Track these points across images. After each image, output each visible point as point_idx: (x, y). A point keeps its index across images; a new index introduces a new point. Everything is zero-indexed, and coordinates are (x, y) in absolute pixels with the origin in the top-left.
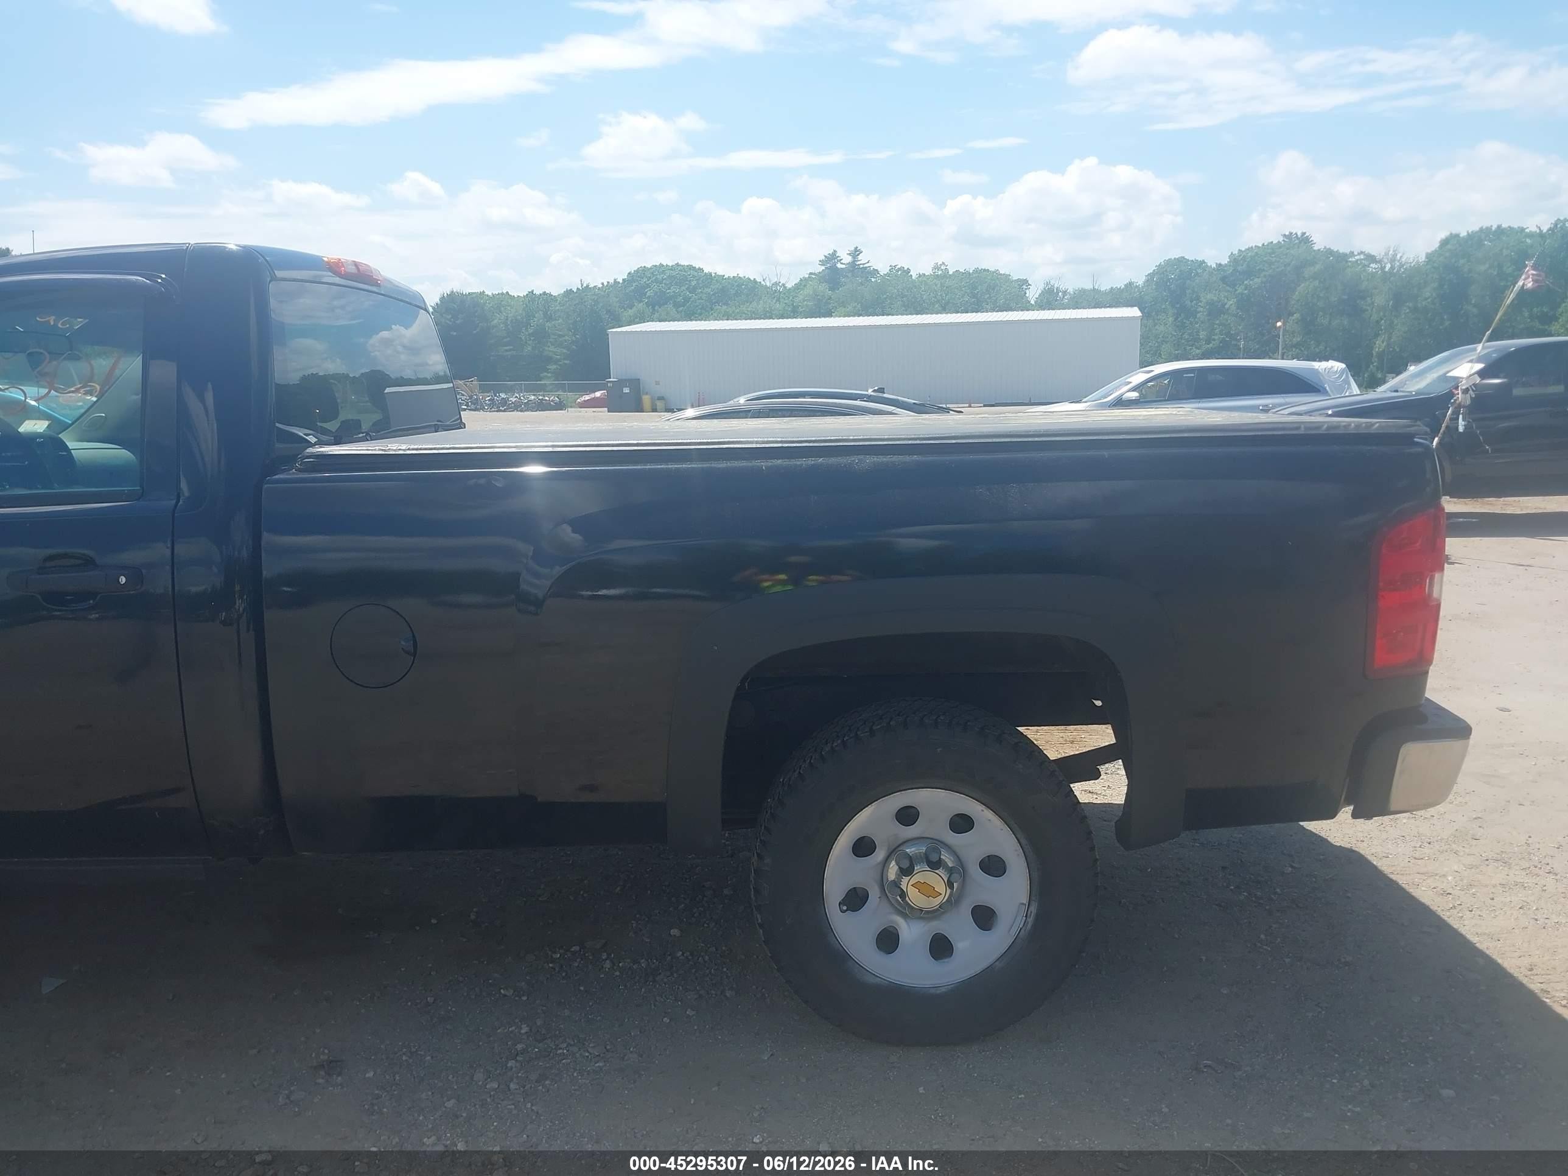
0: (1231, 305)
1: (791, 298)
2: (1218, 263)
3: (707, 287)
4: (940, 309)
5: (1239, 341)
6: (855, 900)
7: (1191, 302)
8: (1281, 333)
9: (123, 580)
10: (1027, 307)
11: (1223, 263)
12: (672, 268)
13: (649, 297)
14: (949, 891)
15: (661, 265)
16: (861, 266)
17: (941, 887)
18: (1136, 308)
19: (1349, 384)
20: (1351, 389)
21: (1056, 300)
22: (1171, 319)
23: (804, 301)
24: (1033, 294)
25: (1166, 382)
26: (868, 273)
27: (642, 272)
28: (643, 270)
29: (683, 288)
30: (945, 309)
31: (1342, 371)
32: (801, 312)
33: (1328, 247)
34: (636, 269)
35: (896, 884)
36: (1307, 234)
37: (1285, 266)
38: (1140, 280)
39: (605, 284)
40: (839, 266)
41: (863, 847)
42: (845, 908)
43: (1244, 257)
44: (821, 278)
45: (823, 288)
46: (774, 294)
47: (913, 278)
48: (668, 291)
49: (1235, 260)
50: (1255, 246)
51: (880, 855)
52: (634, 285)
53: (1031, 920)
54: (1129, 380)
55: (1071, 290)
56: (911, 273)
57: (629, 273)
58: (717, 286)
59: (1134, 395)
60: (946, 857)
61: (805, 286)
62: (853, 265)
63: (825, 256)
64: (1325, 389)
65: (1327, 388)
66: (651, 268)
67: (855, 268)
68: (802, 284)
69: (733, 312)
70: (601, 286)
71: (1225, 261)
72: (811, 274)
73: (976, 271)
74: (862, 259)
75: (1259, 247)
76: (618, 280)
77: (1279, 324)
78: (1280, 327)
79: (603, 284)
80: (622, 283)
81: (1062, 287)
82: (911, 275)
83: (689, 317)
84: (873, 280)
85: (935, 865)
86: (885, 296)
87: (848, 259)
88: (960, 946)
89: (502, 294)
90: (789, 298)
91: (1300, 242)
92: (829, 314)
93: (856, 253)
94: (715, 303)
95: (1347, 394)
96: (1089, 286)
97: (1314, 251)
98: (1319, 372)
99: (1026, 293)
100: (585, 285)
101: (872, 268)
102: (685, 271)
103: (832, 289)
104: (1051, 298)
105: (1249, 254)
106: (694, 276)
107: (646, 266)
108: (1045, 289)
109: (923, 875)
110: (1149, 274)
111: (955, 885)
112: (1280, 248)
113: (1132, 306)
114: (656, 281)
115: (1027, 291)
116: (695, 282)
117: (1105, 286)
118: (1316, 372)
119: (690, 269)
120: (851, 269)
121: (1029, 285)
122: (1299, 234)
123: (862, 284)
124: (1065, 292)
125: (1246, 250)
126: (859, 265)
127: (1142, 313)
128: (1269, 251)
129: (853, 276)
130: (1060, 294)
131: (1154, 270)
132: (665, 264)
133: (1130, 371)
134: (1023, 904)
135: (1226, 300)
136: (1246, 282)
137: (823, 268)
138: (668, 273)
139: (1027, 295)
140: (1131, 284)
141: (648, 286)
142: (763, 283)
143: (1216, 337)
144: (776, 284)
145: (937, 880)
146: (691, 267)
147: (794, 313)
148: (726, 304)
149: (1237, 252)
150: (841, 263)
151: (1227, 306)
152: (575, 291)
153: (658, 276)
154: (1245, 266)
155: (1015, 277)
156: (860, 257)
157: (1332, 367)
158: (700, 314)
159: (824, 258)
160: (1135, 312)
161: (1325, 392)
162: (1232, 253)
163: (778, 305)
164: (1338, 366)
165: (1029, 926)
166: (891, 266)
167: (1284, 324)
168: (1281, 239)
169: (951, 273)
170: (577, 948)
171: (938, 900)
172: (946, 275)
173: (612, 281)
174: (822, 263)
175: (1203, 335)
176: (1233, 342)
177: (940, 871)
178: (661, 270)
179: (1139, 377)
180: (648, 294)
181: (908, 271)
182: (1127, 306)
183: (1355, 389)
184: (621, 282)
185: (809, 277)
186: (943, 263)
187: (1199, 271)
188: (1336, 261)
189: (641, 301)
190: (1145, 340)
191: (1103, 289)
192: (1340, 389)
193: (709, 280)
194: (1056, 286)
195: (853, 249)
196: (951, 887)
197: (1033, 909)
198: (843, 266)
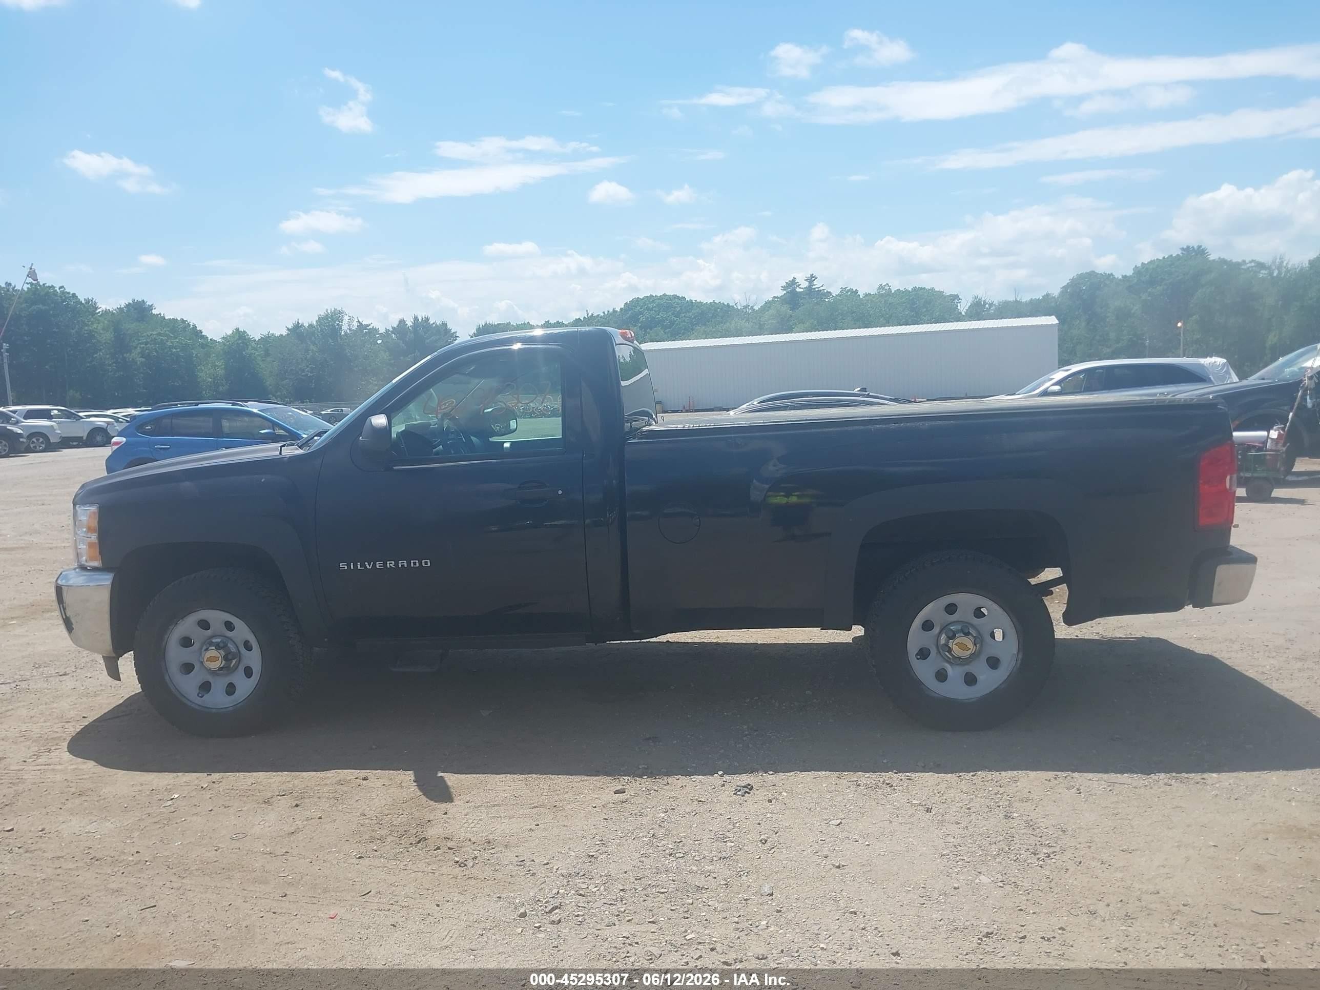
0: (1137, 310)
1: (758, 318)
2: (1124, 274)
3: (689, 312)
4: (885, 322)
5: (1145, 340)
6: (923, 654)
7: (1101, 308)
8: (1182, 332)
9: (560, 492)
10: (959, 318)
11: (1128, 275)
12: (661, 298)
13: (642, 321)
14: (975, 647)
15: (651, 296)
16: (817, 289)
17: (971, 645)
18: (1053, 317)
19: (1230, 374)
20: (1232, 378)
21: (984, 311)
22: (1084, 324)
23: (769, 320)
24: (963, 307)
25: (1081, 377)
26: (822, 295)
27: (636, 302)
28: (637, 301)
29: (670, 313)
30: (888, 323)
31: (1224, 365)
32: (767, 329)
33: (1222, 257)
34: (631, 300)
35: (946, 645)
36: (1203, 247)
37: (1184, 274)
38: (1056, 292)
39: (606, 313)
40: (798, 290)
41: (927, 626)
42: (919, 657)
43: (1147, 269)
44: (783, 300)
45: (785, 309)
46: (744, 315)
47: (861, 297)
48: (658, 316)
49: (1138, 271)
50: (1157, 259)
51: (936, 630)
52: (630, 312)
53: (1019, 662)
54: (1051, 377)
55: (996, 303)
56: (859, 293)
57: (626, 304)
58: (697, 311)
59: (1057, 388)
60: (972, 631)
61: (769, 307)
62: (810, 289)
63: (786, 283)
64: (1210, 379)
65: (1212, 379)
66: (643, 299)
67: (810, 290)
68: (768, 305)
69: (711, 331)
70: (602, 314)
71: (1130, 273)
72: (774, 297)
73: (915, 289)
74: (817, 284)
75: (1160, 260)
76: (616, 310)
77: (1179, 325)
78: (1180, 327)
79: (604, 313)
80: (620, 312)
81: (989, 300)
82: (859, 295)
83: (674, 337)
84: (827, 300)
85: (967, 634)
86: (837, 313)
87: (805, 284)
88: (981, 678)
89: (524, 324)
90: (756, 318)
91: (1197, 255)
92: (789, 330)
93: (812, 279)
94: (696, 324)
95: (1229, 382)
96: (1011, 298)
97: (1210, 261)
98: (1205, 367)
99: (957, 306)
100: (590, 315)
101: (825, 291)
102: (671, 300)
103: (793, 309)
104: (978, 310)
105: (1151, 267)
106: (678, 304)
107: (640, 297)
108: (973, 302)
109: (961, 639)
110: (1063, 287)
111: (978, 645)
112: (1179, 260)
113: (1050, 315)
114: (648, 309)
115: (958, 304)
116: (679, 309)
117: (1025, 298)
118: (1202, 366)
119: (675, 298)
120: (808, 292)
121: (960, 299)
122: (1195, 247)
123: (817, 304)
124: (991, 305)
125: (1149, 263)
126: (814, 288)
127: (1058, 320)
128: (1169, 263)
129: (809, 298)
130: (987, 306)
131: (1068, 284)
132: (654, 295)
133: (1052, 370)
134: (1014, 654)
135: (1132, 306)
136: (1149, 290)
137: (785, 292)
138: (657, 301)
139: (959, 308)
140: (1048, 295)
141: (641, 313)
142: (735, 306)
143: (1125, 338)
144: (746, 307)
145: (968, 642)
146: (675, 297)
147: (760, 331)
148: (705, 325)
149: (1140, 265)
150: (800, 288)
151: (1133, 311)
152: (582, 319)
153: (649, 305)
154: (1147, 276)
155: (948, 292)
156: (815, 282)
157: (1215, 362)
158: (684, 334)
159: (785, 284)
160: (1053, 320)
161: (1210, 381)
162: (1136, 266)
163: (747, 324)
164: (1220, 361)
165: (1018, 665)
166: (842, 288)
167: (1184, 324)
168: (1179, 252)
169: (893, 292)
170: (757, 698)
171: (969, 652)
172: (889, 293)
173: (611, 310)
174: (784, 288)
175: (1112, 335)
176: (1139, 341)
177: (970, 637)
178: (651, 300)
179: (1060, 375)
180: (641, 320)
181: (856, 291)
182: (1046, 315)
183: (1235, 378)
184: (619, 310)
185: (773, 300)
186: (887, 284)
187: (1108, 282)
188: (1230, 269)
189: (635, 326)
190: (1062, 341)
191: (1024, 301)
192: (1222, 379)
193: (691, 307)
194: (983, 299)
195: (809, 276)
196: (975, 645)
197: (1020, 656)
198: (802, 290)
